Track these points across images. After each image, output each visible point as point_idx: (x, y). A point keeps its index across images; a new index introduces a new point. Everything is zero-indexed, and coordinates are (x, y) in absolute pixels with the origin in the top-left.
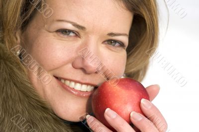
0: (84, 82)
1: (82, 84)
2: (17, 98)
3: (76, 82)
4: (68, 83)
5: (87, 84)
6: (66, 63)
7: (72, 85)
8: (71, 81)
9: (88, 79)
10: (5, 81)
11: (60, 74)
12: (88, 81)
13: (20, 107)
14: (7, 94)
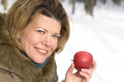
0: (45, 50)
1: (44, 50)
2: (16, 59)
3: (42, 49)
4: (39, 49)
5: (45, 51)
6: (39, 43)
7: (40, 50)
8: (40, 49)
9: (46, 49)
10: (11, 53)
11: (36, 46)
12: (46, 50)
13: (18, 62)
14: (13, 58)
